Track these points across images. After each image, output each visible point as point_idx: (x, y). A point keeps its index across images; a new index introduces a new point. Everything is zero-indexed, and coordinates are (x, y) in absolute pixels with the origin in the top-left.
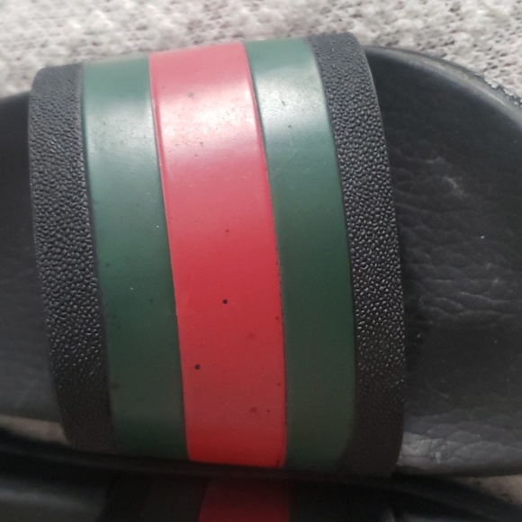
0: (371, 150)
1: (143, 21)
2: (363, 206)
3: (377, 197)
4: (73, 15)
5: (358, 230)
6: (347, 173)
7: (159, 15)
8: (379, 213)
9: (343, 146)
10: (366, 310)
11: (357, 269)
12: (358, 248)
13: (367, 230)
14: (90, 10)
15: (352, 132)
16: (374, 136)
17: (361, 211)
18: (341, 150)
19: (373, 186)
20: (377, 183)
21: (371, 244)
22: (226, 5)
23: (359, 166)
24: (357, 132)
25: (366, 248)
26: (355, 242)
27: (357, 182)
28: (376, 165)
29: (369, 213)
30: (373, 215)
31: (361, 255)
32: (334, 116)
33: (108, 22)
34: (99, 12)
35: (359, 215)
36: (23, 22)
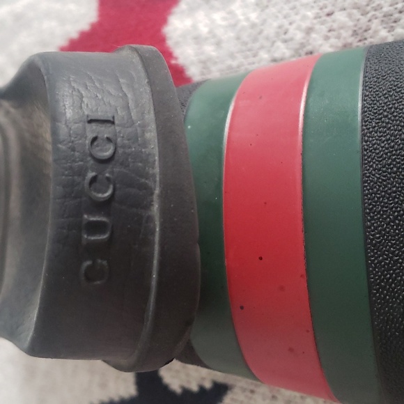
0: (393, 138)
1: (309, 48)
2: (380, 186)
3: (394, 178)
4: (262, 47)
5: (375, 206)
6: (369, 157)
7: (320, 42)
8: (395, 192)
9: (368, 135)
10: (380, 277)
11: (372, 240)
12: (373, 222)
13: (382, 207)
14: (274, 42)
15: (379, 123)
16: (398, 125)
17: (378, 190)
18: (366, 138)
19: (392, 169)
20: (395, 166)
21: (386, 219)
22: (370, 29)
23: (380, 152)
24: (383, 122)
25: (381, 222)
26: (371, 217)
27: (377, 165)
28: (396, 151)
29: (386, 192)
30: (390, 194)
31: (376, 228)
32: (366, 109)
33: (286, 51)
34: (279, 44)
35: (375, 194)
36: (232, 56)
